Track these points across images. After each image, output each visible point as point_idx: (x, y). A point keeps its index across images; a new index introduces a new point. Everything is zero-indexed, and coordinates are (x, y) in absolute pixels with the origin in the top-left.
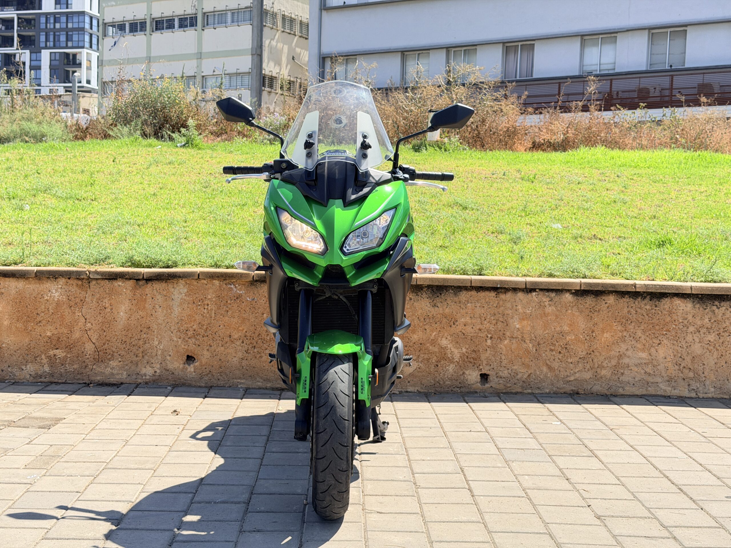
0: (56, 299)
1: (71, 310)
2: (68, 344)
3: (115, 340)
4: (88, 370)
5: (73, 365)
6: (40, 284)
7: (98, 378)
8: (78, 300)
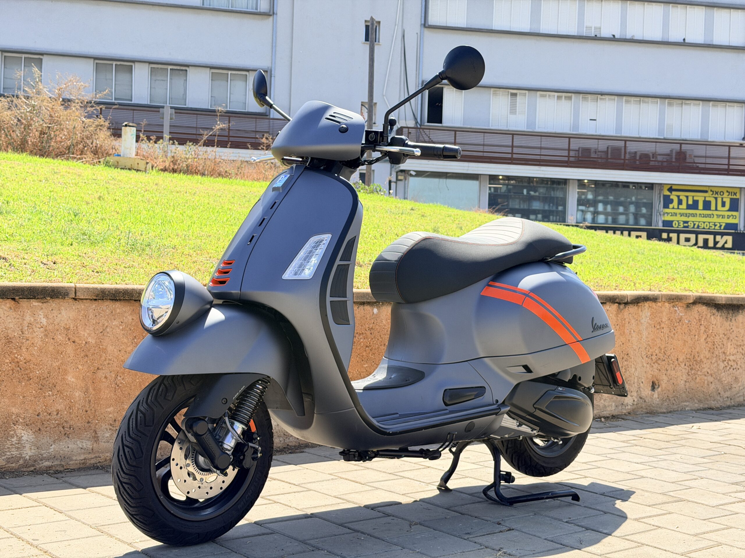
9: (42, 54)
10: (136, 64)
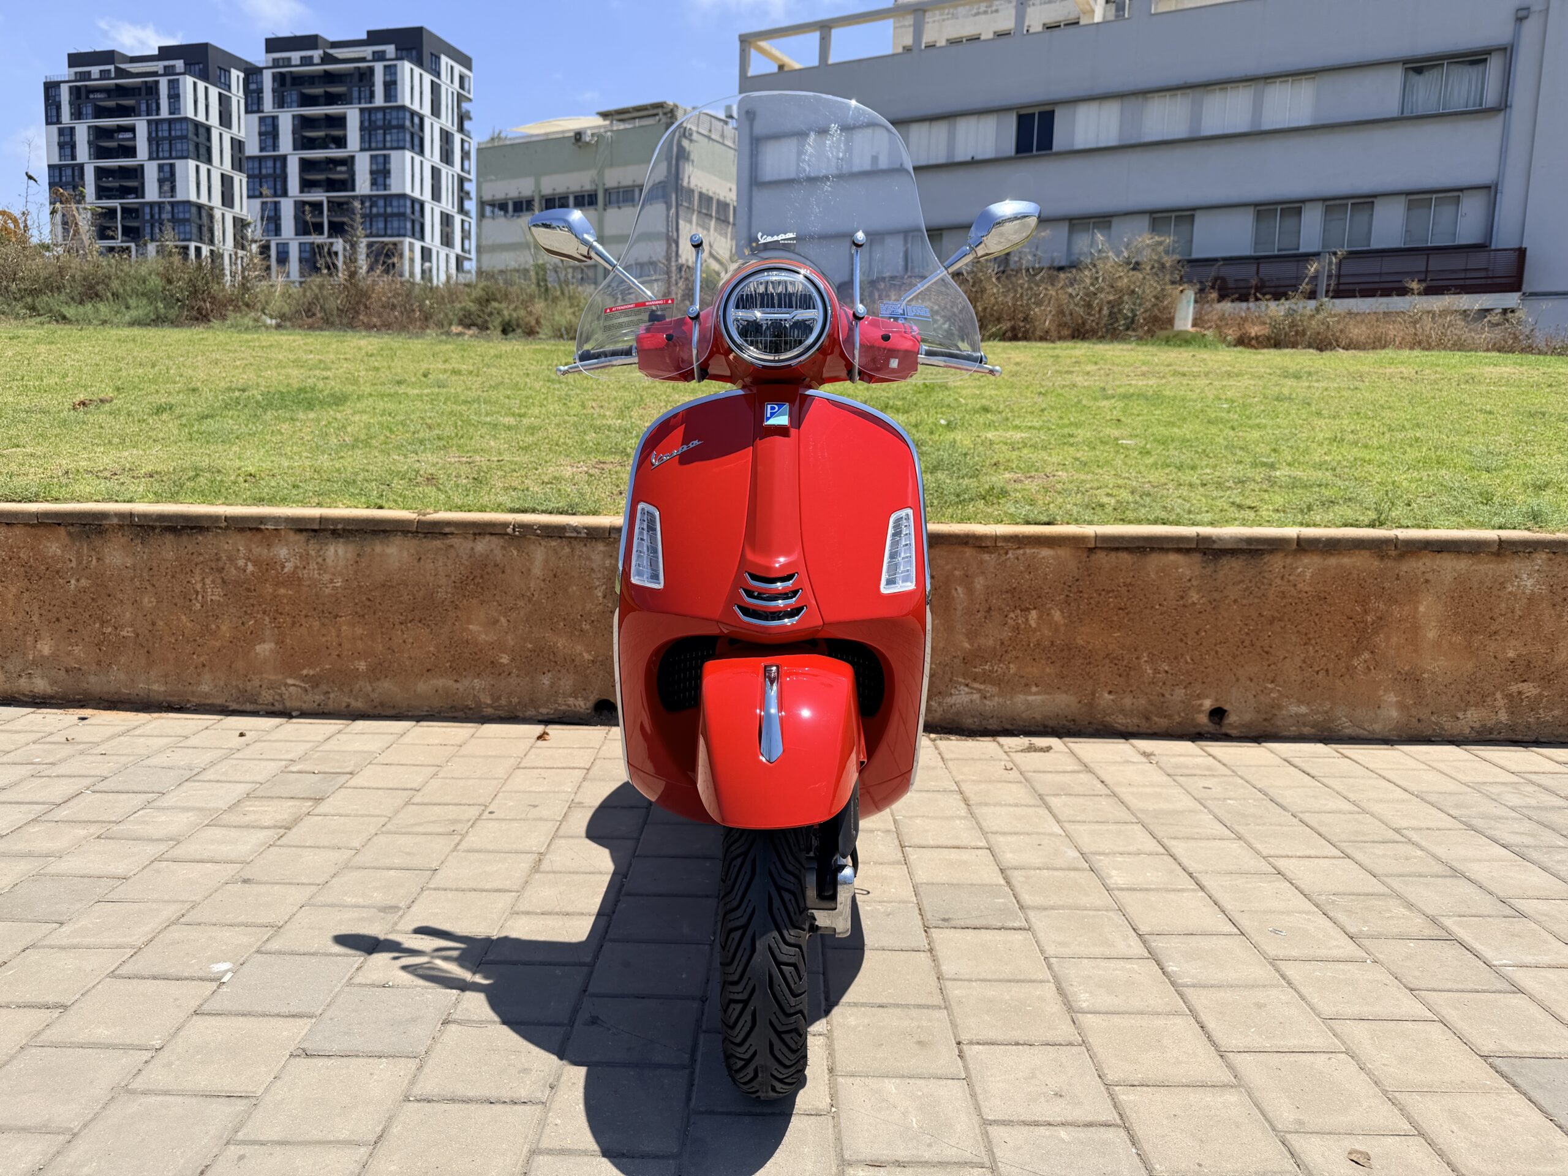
0: (1528, 592)
1: (1556, 610)
2: (1545, 673)
5: (1552, 710)
6: (1498, 564)
9: (1194, 209)
10: (1308, 205)
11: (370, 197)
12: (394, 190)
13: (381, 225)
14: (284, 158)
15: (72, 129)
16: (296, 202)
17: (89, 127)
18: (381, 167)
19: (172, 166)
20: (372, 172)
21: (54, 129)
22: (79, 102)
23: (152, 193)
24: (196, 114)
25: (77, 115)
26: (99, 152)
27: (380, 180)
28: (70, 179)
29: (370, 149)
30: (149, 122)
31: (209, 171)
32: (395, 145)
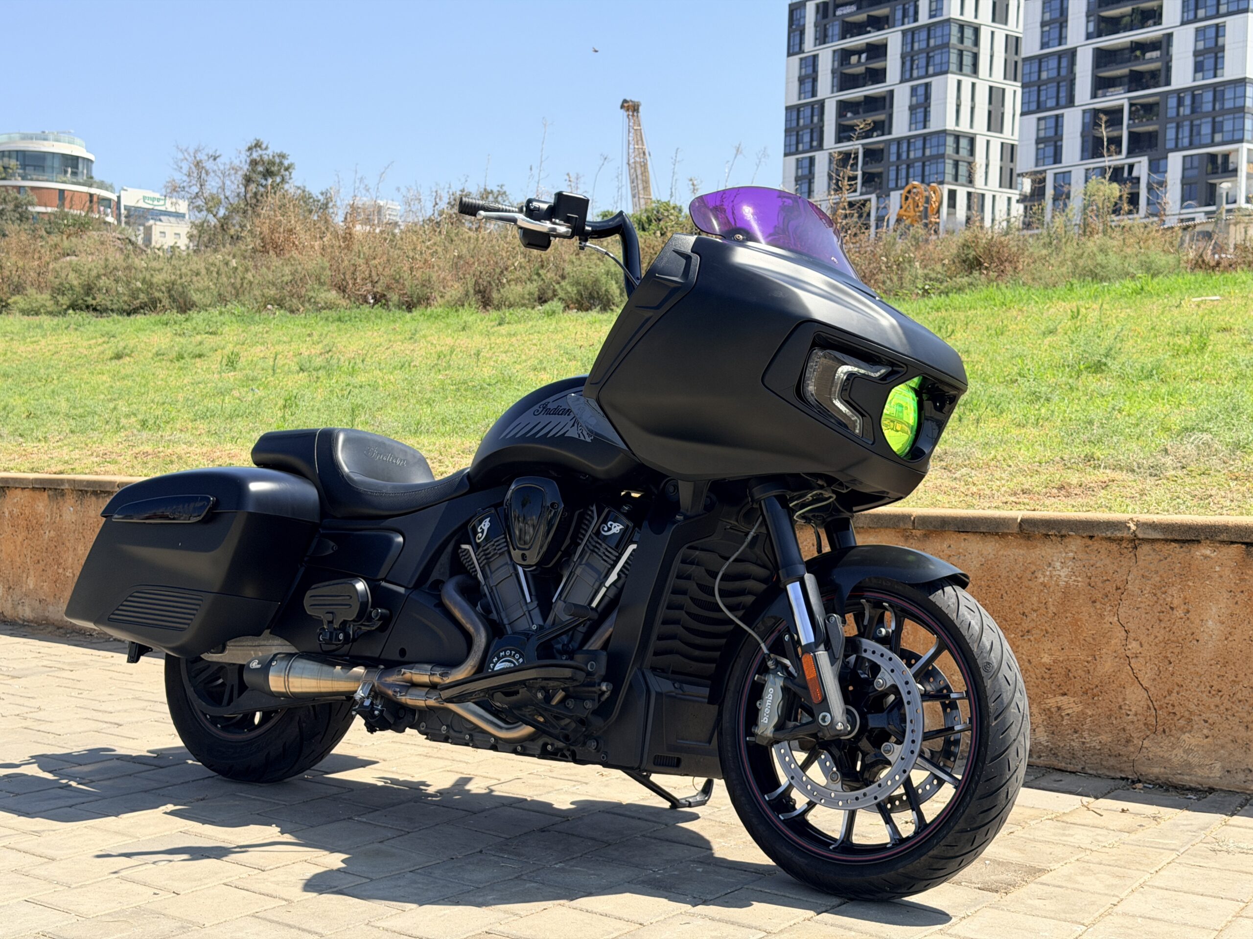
0: (1062, 583)
1: (1095, 607)
2: (1087, 686)
3: (1193, 683)
4: (1132, 750)
5: (1099, 734)
6: (1028, 548)
7: (1156, 770)
8: (1110, 588)
11: (1192, 90)
12: (1229, 72)
13: (1206, 129)
14: (1073, 52)
15: (815, 57)
16: (1084, 112)
17: (834, 52)
18: (1211, 44)
19: (927, 86)
20: (1196, 54)
21: (796, 59)
22: (825, 21)
23: (901, 126)
24: (962, 14)
25: (822, 38)
26: (845, 81)
27: (1209, 63)
28: (808, 121)
29: (1196, 20)
30: (904, 33)
31: (973, 85)
32: (1234, 7)
